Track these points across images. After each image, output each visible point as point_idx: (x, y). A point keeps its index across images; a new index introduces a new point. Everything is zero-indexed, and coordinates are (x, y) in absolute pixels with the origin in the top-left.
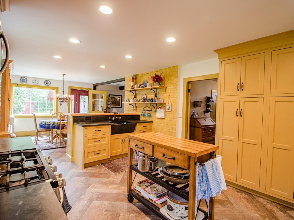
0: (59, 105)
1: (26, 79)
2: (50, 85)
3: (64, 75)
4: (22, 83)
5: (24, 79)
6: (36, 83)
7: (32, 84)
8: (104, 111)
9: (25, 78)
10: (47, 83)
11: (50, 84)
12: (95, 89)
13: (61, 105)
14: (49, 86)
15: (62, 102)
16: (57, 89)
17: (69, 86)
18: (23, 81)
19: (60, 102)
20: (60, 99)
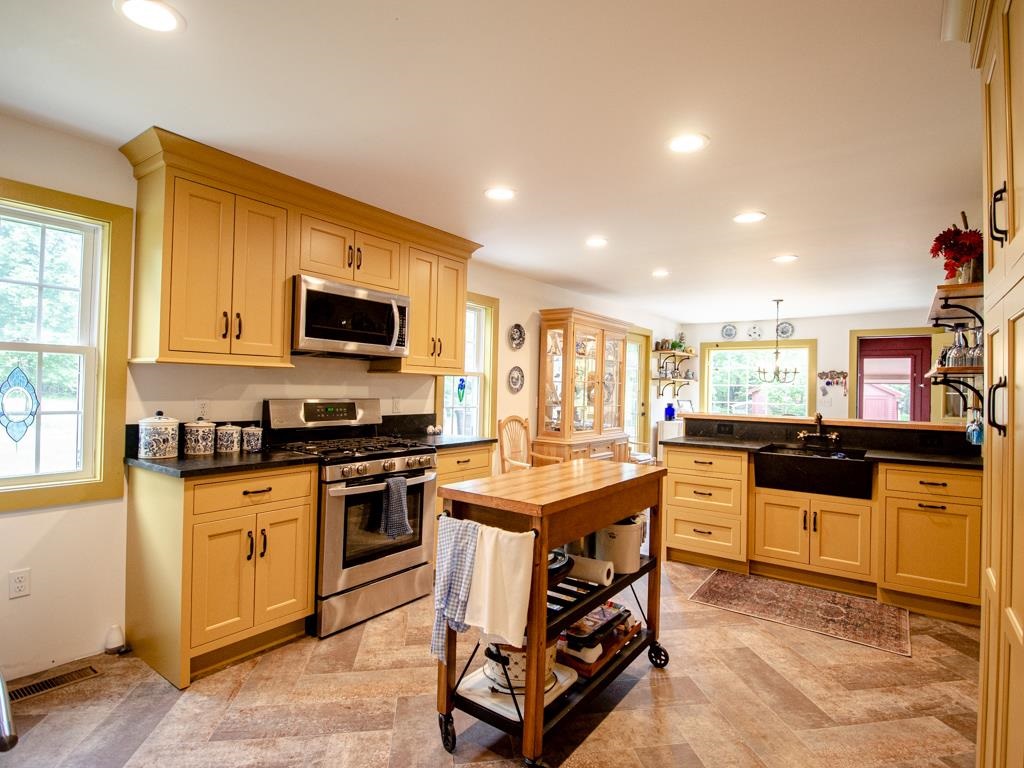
0: (820, 393)
1: (734, 327)
2: (791, 335)
3: (778, 301)
4: (727, 340)
5: (731, 330)
6: (756, 336)
7: (748, 339)
9: (731, 327)
10: (784, 330)
11: (793, 331)
13: (825, 393)
14: (790, 338)
15: (828, 383)
16: (812, 345)
17: (851, 331)
18: (729, 335)
19: (821, 383)
20: (822, 375)
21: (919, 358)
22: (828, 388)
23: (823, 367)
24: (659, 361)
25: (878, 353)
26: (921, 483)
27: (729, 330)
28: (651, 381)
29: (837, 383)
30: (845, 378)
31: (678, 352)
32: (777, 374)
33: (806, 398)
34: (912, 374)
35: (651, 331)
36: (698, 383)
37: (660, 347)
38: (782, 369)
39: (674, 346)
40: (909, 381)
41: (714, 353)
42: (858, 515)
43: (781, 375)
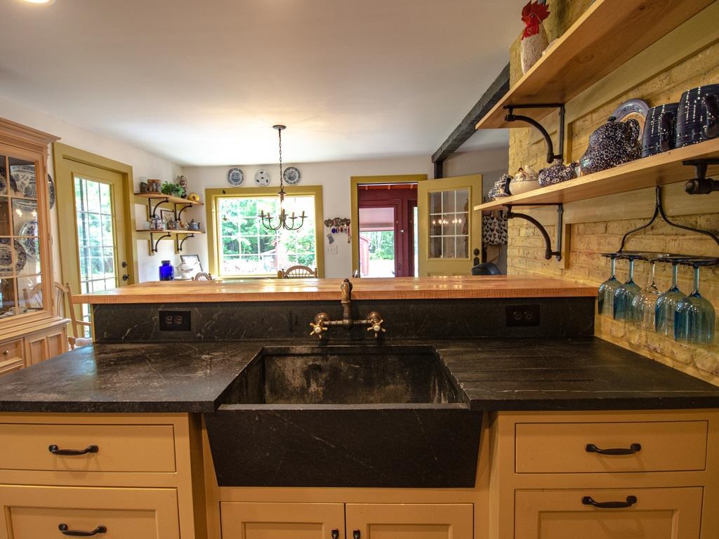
0: (327, 241)
1: (241, 171)
2: (298, 181)
3: (280, 128)
4: (234, 185)
5: (238, 175)
6: (264, 181)
7: (255, 185)
8: (474, 256)
9: (238, 172)
10: (292, 175)
11: (299, 177)
12: (439, 174)
13: (331, 241)
14: (296, 185)
15: (334, 231)
16: (318, 191)
17: (352, 178)
18: (236, 180)
19: (328, 231)
20: (328, 223)
21: (400, 207)
22: (334, 236)
23: (328, 215)
24: (149, 208)
25: (371, 203)
26: (590, 448)
27: (235, 173)
28: (134, 234)
29: (342, 230)
30: (348, 225)
31: (174, 198)
32: (283, 218)
33: (314, 244)
34: (395, 222)
35: (131, 167)
36: (205, 236)
37: (147, 188)
38: (289, 213)
39: (169, 189)
40: (393, 228)
41: (223, 202)
42: (448, 525)
43: (288, 222)
